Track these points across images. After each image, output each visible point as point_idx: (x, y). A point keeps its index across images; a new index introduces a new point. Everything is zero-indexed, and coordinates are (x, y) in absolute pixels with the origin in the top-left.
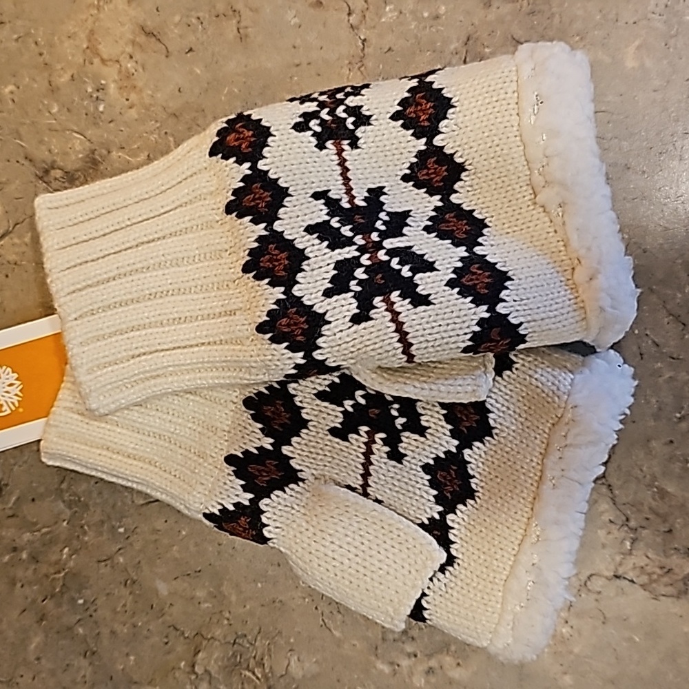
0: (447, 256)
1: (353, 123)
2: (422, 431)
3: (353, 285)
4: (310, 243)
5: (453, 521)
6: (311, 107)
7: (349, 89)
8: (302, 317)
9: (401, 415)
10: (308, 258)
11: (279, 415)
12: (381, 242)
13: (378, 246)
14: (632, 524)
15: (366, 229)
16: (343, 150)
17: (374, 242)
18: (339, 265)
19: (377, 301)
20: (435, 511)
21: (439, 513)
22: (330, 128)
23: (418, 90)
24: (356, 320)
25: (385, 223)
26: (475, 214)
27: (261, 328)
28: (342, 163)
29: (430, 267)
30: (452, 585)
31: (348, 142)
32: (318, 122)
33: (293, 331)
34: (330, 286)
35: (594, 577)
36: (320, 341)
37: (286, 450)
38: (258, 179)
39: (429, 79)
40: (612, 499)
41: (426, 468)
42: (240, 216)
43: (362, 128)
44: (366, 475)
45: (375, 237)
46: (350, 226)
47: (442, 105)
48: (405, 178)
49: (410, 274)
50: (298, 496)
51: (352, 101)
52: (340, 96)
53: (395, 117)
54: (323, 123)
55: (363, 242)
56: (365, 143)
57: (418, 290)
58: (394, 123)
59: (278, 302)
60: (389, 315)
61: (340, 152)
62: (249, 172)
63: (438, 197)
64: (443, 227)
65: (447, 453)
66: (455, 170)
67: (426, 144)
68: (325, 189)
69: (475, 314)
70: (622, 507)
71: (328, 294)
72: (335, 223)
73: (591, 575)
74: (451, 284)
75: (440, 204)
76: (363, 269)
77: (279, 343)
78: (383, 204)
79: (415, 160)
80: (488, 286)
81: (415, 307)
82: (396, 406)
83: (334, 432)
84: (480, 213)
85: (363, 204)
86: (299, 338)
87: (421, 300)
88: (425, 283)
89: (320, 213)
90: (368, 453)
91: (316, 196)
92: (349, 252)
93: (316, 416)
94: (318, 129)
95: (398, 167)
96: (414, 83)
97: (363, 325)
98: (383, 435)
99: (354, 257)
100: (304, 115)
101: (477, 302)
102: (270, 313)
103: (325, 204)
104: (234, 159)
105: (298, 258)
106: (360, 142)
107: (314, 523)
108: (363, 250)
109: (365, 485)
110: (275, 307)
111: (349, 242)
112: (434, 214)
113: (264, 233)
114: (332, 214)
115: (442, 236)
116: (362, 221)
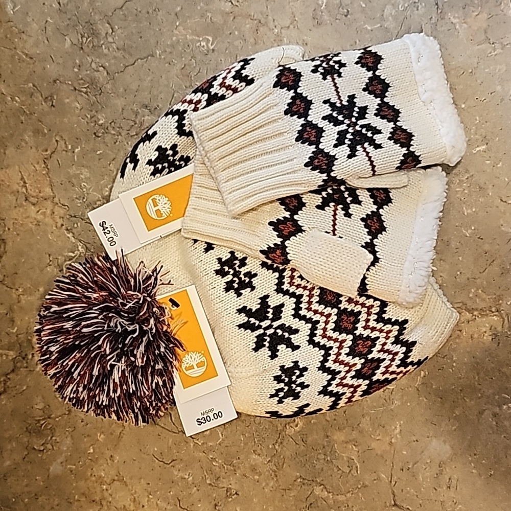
0: (386, 127)
1: (338, 67)
3: (347, 141)
4: (325, 125)
6: (317, 63)
7: (332, 55)
10: (325, 131)
12: (356, 122)
13: (356, 124)
15: (349, 116)
17: (353, 122)
18: (339, 133)
19: (358, 147)
22: (328, 70)
23: (365, 53)
24: (350, 157)
25: (357, 113)
26: (395, 107)
28: (335, 84)
29: (379, 132)
31: (336, 75)
32: (322, 68)
33: (321, 164)
34: (336, 142)
38: (298, 97)
39: (369, 49)
42: (292, 116)
43: (343, 69)
45: (354, 119)
46: (342, 115)
48: (364, 90)
49: (371, 135)
51: (336, 59)
52: (329, 57)
53: (356, 63)
54: (324, 68)
55: (348, 122)
56: (344, 75)
57: (376, 142)
58: (356, 66)
59: (313, 152)
60: (365, 154)
61: (334, 80)
62: (294, 94)
63: (379, 99)
64: (382, 113)
66: (386, 87)
67: (372, 74)
68: (329, 98)
69: (401, 151)
71: (336, 146)
72: (335, 114)
74: (390, 138)
75: (380, 102)
76: (350, 134)
78: (356, 103)
79: (368, 81)
80: (405, 139)
81: (376, 149)
84: (397, 107)
85: (347, 103)
86: (324, 167)
87: (378, 146)
88: (378, 139)
89: (327, 110)
91: (325, 102)
92: (343, 127)
94: (323, 71)
95: (360, 85)
97: (353, 158)
99: (345, 129)
100: (315, 66)
101: (402, 146)
102: (310, 158)
103: (329, 106)
104: (286, 88)
105: (320, 131)
106: (342, 75)
108: (349, 126)
110: (312, 155)
111: (342, 123)
112: (378, 107)
113: (304, 122)
114: (333, 110)
115: (383, 118)
116: (347, 112)
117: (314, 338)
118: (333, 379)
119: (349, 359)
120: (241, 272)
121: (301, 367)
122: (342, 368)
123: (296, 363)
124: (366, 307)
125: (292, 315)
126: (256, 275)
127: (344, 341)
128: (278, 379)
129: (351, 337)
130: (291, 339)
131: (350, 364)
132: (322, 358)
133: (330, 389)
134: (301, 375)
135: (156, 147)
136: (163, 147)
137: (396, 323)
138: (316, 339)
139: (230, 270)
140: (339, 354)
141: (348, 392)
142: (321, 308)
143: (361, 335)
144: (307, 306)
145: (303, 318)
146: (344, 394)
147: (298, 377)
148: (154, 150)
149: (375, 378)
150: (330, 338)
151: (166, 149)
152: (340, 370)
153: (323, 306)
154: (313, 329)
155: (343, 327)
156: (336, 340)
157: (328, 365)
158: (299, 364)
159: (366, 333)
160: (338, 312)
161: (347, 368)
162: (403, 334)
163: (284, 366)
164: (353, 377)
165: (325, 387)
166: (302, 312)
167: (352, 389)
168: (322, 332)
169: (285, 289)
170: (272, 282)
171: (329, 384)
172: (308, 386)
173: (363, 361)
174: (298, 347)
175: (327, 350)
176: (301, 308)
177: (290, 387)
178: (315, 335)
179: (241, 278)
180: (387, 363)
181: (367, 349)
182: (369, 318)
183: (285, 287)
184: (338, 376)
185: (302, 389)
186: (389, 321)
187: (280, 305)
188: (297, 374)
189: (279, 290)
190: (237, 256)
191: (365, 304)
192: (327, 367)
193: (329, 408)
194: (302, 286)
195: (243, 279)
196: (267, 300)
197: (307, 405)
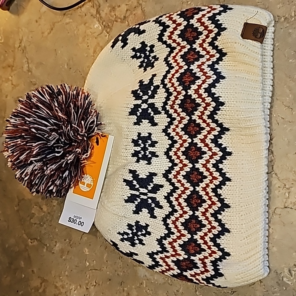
117: (168, 220)
118: (161, 252)
119: (178, 249)
120: (148, 149)
121: (148, 230)
122: (171, 250)
123: (147, 225)
124: (211, 225)
125: (165, 196)
126: (157, 156)
127: (184, 235)
128: (130, 226)
129: (189, 236)
130: (154, 209)
131: (177, 252)
132: (163, 235)
133: (155, 256)
134: (144, 235)
135: (142, 41)
136: (146, 43)
137: (222, 250)
138: (169, 221)
139: (142, 144)
140: (175, 241)
141: (164, 267)
142: (184, 204)
143: (196, 240)
144: (177, 197)
145: (170, 202)
146: (161, 266)
147: (142, 235)
148: (140, 42)
149: (185, 273)
150: (176, 227)
151: (147, 46)
152: (169, 251)
153: (186, 204)
154: (171, 213)
155: (189, 226)
156: (179, 231)
157: (164, 242)
158: (149, 228)
159: (200, 241)
160: (192, 215)
161: (174, 253)
162: (221, 261)
163: (139, 222)
164: (173, 261)
165: (153, 253)
166: (172, 199)
167: (167, 268)
168: (174, 219)
169: (169, 177)
170: (165, 167)
171: (157, 254)
172: (144, 244)
173: (186, 257)
174: (155, 217)
175: (170, 233)
176: (173, 195)
177: (133, 237)
178: (169, 218)
179: (146, 153)
180: (198, 271)
181: (193, 252)
182: (208, 233)
183: (171, 176)
184: (165, 254)
185: (139, 243)
186: (217, 245)
187: (161, 185)
188: (142, 233)
189: (165, 176)
190: (152, 138)
191: (212, 223)
192: (163, 242)
193: (148, 266)
194: (182, 183)
195: (147, 154)
196: (154, 177)
197: (137, 255)
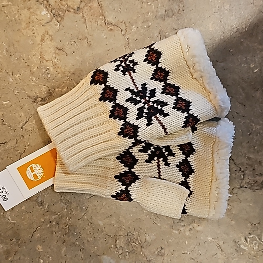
0: (170, 100)
1: (133, 65)
2: (173, 155)
3: (144, 115)
4: (128, 105)
5: (189, 181)
6: (118, 63)
7: (128, 55)
8: (131, 128)
9: (166, 152)
10: (129, 109)
11: (129, 160)
12: (149, 100)
13: (149, 101)
14: (242, 170)
15: (144, 97)
16: (131, 74)
17: (147, 100)
18: (139, 109)
19: (153, 118)
20: (183, 179)
21: (184, 179)
22: (126, 68)
23: (150, 51)
24: (148, 125)
25: (149, 94)
26: (175, 85)
27: (119, 134)
28: (132, 78)
29: (166, 104)
30: (193, 200)
31: (132, 71)
32: (122, 67)
33: (129, 132)
34: (137, 116)
35: (234, 189)
36: (138, 134)
37: (133, 170)
38: (107, 88)
39: (152, 47)
40: (235, 164)
41: (177, 166)
42: (105, 101)
43: (136, 66)
44: (159, 172)
45: (147, 98)
46: (139, 97)
47: (159, 54)
48: (152, 79)
49: (161, 108)
50: (140, 184)
51: (130, 59)
52: (126, 58)
53: (145, 61)
54: (123, 67)
55: (144, 101)
56: (137, 71)
57: (164, 112)
58: (145, 63)
59: (123, 125)
60: (158, 122)
61: (130, 75)
62: (104, 87)
63: (163, 82)
64: (167, 91)
65: (183, 160)
66: (166, 73)
67: (156, 67)
68: (129, 87)
69: (183, 115)
70: (238, 165)
71: (137, 119)
72: (134, 97)
73: (233, 188)
74: (174, 108)
75: (164, 84)
76: (146, 109)
77: (126, 137)
78: (147, 88)
79: (154, 73)
80: (185, 106)
81: (165, 117)
82: (164, 149)
83: (146, 161)
84: (177, 85)
85: (141, 89)
86: (132, 134)
87: (166, 115)
88: (166, 109)
89: (129, 95)
90: (159, 165)
91: (127, 90)
92: (141, 105)
93: (140, 157)
94: (122, 69)
95: (149, 76)
96: (148, 49)
97: (150, 126)
98: (162, 159)
99: (142, 106)
100: (117, 66)
101: (183, 112)
102: (121, 129)
103: (130, 92)
104: (99, 84)
105: (125, 110)
106: (136, 71)
107: (146, 191)
108: (144, 103)
109: (160, 175)
110: (122, 126)
111: (140, 102)
112: (163, 88)
113: (113, 104)
114: (132, 94)
115: (167, 94)
116: (142, 94)
